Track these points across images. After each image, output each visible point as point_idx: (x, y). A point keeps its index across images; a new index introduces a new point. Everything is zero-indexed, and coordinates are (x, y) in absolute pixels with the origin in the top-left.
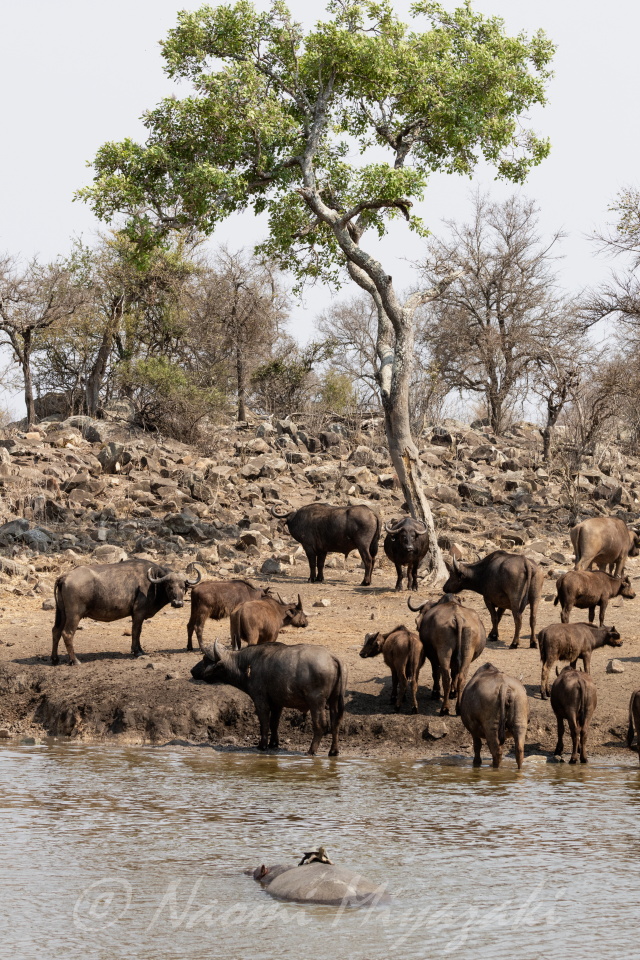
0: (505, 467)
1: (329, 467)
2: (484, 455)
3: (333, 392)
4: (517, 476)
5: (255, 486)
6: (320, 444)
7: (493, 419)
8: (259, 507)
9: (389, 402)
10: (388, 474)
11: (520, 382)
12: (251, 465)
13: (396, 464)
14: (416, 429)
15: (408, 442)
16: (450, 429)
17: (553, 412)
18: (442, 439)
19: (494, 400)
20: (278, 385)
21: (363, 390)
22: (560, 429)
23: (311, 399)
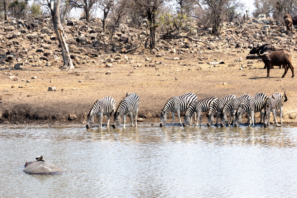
0: (91, 32)
1: (35, 34)
2: (84, 28)
3: (34, 10)
4: (95, 35)
5: (11, 41)
6: (32, 27)
7: (86, 17)
8: (13, 48)
9: (53, 13)
10: (54, 36)
11: (94, 5)
12: (9, 34)
13: (56, 32)
14: (62, 21)
15: (60, 25)
16: (73, 21)
17: (106, 14)
18: (70, 24)
19: (87, 11)
20: (17, 8)
21: (44, 9)
22: (108, 19)
23: (28, 13)
